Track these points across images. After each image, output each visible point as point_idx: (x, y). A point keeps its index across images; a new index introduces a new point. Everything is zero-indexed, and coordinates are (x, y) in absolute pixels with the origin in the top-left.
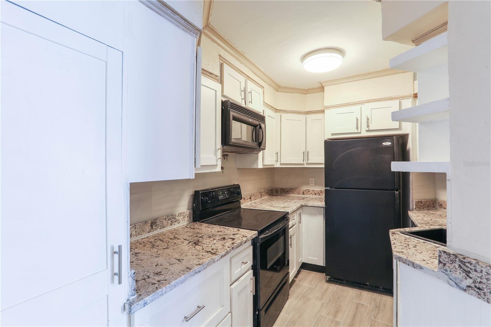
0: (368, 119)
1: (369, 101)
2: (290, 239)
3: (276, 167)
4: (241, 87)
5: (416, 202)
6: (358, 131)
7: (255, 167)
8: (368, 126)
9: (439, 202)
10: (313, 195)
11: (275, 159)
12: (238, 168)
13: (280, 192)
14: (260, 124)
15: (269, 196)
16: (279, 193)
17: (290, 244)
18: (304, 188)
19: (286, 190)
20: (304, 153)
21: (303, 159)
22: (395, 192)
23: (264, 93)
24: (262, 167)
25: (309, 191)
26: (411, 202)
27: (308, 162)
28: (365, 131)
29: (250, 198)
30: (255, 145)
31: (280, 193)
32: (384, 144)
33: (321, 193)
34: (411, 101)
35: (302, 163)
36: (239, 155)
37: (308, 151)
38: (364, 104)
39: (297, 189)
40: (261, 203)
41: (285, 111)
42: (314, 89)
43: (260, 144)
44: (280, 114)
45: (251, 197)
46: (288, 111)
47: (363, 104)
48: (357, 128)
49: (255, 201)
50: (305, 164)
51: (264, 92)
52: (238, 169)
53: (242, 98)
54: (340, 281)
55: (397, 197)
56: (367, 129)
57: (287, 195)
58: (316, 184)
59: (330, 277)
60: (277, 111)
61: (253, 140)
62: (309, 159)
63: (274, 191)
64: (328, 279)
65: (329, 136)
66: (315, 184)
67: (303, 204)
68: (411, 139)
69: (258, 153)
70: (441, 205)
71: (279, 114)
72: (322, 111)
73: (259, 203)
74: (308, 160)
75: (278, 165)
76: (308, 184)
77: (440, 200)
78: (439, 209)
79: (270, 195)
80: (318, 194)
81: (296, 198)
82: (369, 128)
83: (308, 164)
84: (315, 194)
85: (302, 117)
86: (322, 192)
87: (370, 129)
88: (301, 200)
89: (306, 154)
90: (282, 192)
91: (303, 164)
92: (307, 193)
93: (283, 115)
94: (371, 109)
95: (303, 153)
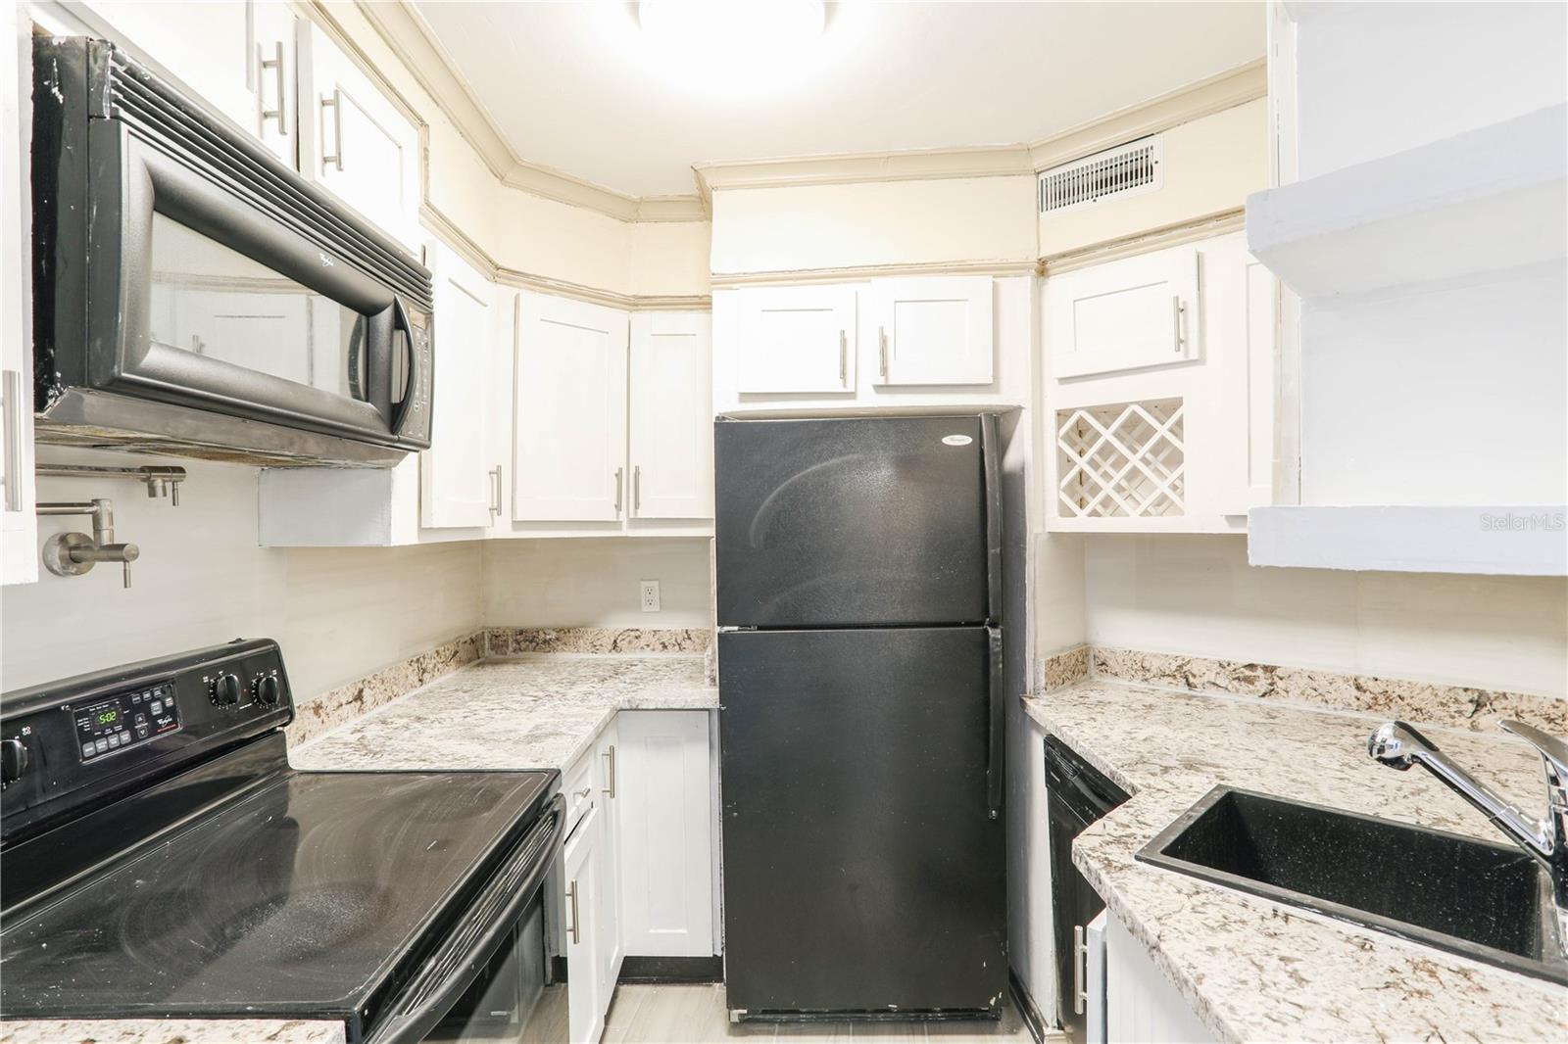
0: (884, 341)
1: (886, 271)
2: (569, 900)
3: (492, 537)
4: (257, 38)
5: (1047, 664)
6: (845, 386)
7: (373, 539)
8: (884, 371)
9: (1097, 654)
10: (653, 650)
11: (485, 499)
12: (273, 549)
13: (512, 646)
14: (395, 300)
15: (462, 669)
16: (511, 649)
17: (569, 924)
18: (617, 624)
19: (542, 636)
20: (618, 476)
21: (615, 502)
22: (987, 632)
23: (426, 158)
24: (415, 541)
25: (637, 638)
26: (1031, 662)
27: (636, 513)
28: (872, 390)
29: (359, 697)
30: (364, 414)
31: (515, 651)
32: (947, 440)
33: (688, 642)
34: (1029, 284)
35: (610, 515)
36: (275, 477)
37: (637, 468)
38: (869, 281)
39: (590, 630)
40: (419, 719)
41: (537, 283)
42: (666, 201)
43: (396, 415)
44: (515, 291)
45: (361, 691)
46: (550, 283)
47: (863, 281)
48: (843, 375)
49: (384, 708)
50: (625, 525)
51: (426, 149)
52: (277, 551)
53: (266, 109)
54: (784, 1017)
55: (997, 649)
56: (881, 381)
57: (544, 656)
58: (665, 606)
59: (745, 1011)
60: (497, 272)
61: (354, 388)
62: (641, 500)
63: (487, 645)
64: (735, 1019)
65: (730, 405)
66: (661, 607)
67: (621, 701)
68: (1030, 426)
69: (388, 468)
70: (1103, 664)
71: (507, 292)
72: (697, 300)
73: (405, 720)
74: (637, 506)
75: (500, 529)
76: (633, 605)
77: (1100, 646)
78: (1097, 678)
79: (470, 661)
80: (677, 648)
81: (582, 671)
82: (887, 379)
83: (636, 522)
84: (665, 647)
85: (616, 318)
86: (690, 638)
87: (891, 382)
88: (609, 683)
89: (628, 483)
90: (523, 645)
91: (616, 525)
92: (630, 642)
93: (531, 300)
94: (896, 302)
95: (616, 475)
